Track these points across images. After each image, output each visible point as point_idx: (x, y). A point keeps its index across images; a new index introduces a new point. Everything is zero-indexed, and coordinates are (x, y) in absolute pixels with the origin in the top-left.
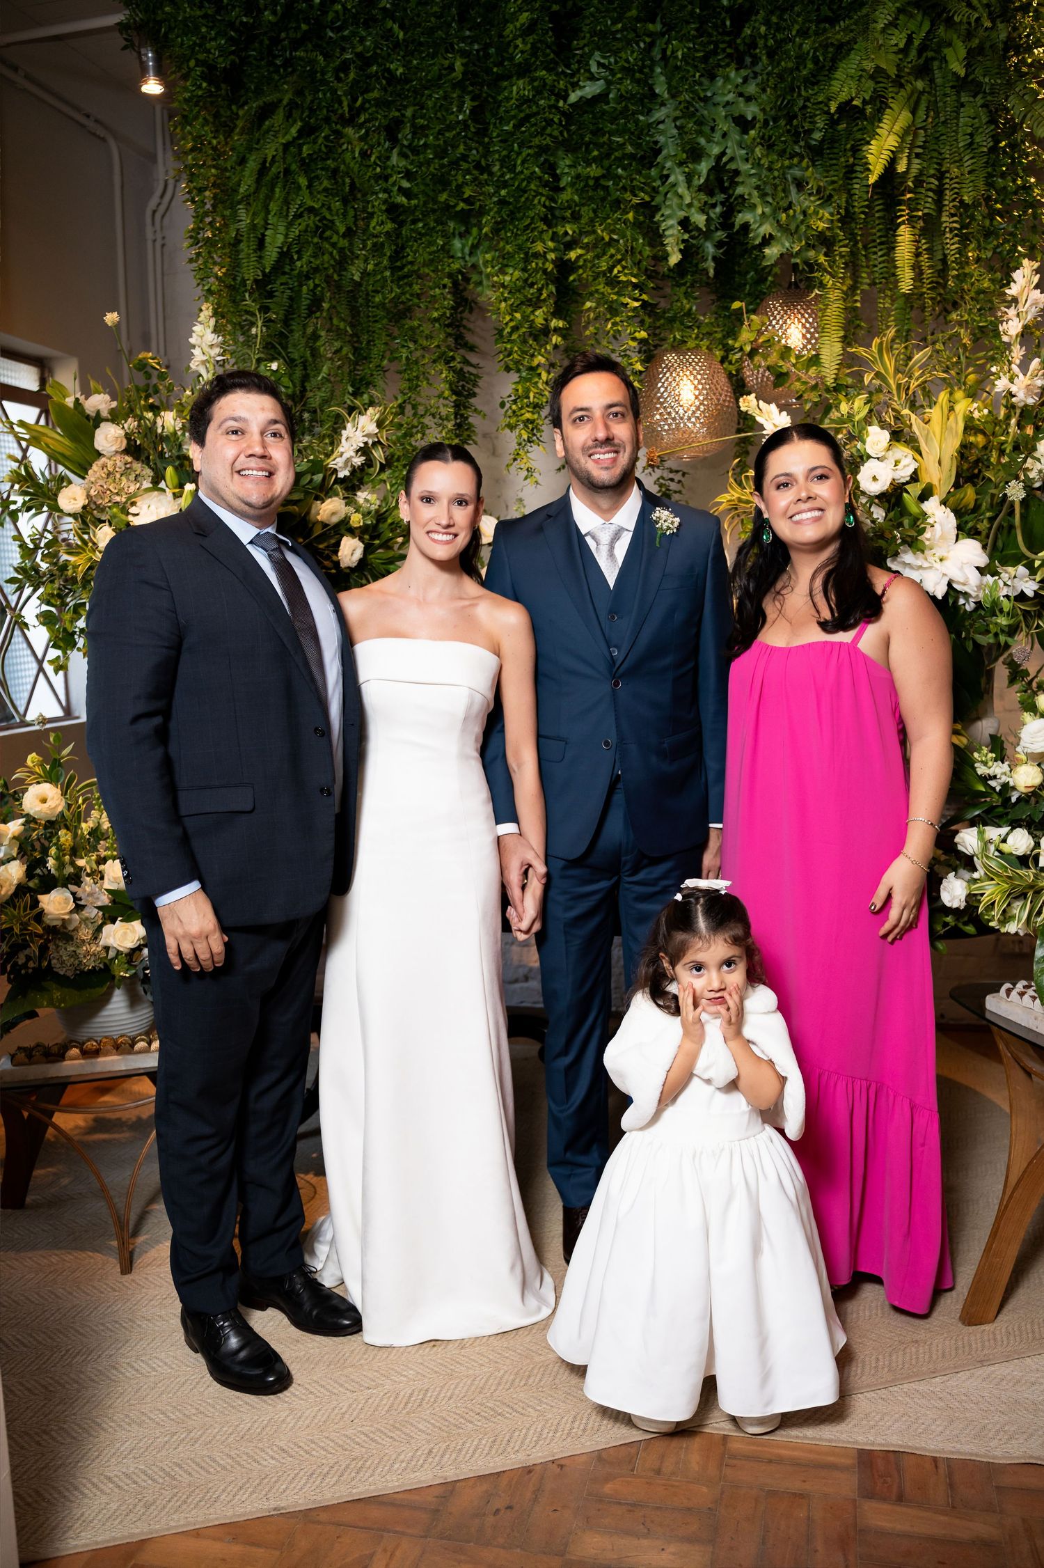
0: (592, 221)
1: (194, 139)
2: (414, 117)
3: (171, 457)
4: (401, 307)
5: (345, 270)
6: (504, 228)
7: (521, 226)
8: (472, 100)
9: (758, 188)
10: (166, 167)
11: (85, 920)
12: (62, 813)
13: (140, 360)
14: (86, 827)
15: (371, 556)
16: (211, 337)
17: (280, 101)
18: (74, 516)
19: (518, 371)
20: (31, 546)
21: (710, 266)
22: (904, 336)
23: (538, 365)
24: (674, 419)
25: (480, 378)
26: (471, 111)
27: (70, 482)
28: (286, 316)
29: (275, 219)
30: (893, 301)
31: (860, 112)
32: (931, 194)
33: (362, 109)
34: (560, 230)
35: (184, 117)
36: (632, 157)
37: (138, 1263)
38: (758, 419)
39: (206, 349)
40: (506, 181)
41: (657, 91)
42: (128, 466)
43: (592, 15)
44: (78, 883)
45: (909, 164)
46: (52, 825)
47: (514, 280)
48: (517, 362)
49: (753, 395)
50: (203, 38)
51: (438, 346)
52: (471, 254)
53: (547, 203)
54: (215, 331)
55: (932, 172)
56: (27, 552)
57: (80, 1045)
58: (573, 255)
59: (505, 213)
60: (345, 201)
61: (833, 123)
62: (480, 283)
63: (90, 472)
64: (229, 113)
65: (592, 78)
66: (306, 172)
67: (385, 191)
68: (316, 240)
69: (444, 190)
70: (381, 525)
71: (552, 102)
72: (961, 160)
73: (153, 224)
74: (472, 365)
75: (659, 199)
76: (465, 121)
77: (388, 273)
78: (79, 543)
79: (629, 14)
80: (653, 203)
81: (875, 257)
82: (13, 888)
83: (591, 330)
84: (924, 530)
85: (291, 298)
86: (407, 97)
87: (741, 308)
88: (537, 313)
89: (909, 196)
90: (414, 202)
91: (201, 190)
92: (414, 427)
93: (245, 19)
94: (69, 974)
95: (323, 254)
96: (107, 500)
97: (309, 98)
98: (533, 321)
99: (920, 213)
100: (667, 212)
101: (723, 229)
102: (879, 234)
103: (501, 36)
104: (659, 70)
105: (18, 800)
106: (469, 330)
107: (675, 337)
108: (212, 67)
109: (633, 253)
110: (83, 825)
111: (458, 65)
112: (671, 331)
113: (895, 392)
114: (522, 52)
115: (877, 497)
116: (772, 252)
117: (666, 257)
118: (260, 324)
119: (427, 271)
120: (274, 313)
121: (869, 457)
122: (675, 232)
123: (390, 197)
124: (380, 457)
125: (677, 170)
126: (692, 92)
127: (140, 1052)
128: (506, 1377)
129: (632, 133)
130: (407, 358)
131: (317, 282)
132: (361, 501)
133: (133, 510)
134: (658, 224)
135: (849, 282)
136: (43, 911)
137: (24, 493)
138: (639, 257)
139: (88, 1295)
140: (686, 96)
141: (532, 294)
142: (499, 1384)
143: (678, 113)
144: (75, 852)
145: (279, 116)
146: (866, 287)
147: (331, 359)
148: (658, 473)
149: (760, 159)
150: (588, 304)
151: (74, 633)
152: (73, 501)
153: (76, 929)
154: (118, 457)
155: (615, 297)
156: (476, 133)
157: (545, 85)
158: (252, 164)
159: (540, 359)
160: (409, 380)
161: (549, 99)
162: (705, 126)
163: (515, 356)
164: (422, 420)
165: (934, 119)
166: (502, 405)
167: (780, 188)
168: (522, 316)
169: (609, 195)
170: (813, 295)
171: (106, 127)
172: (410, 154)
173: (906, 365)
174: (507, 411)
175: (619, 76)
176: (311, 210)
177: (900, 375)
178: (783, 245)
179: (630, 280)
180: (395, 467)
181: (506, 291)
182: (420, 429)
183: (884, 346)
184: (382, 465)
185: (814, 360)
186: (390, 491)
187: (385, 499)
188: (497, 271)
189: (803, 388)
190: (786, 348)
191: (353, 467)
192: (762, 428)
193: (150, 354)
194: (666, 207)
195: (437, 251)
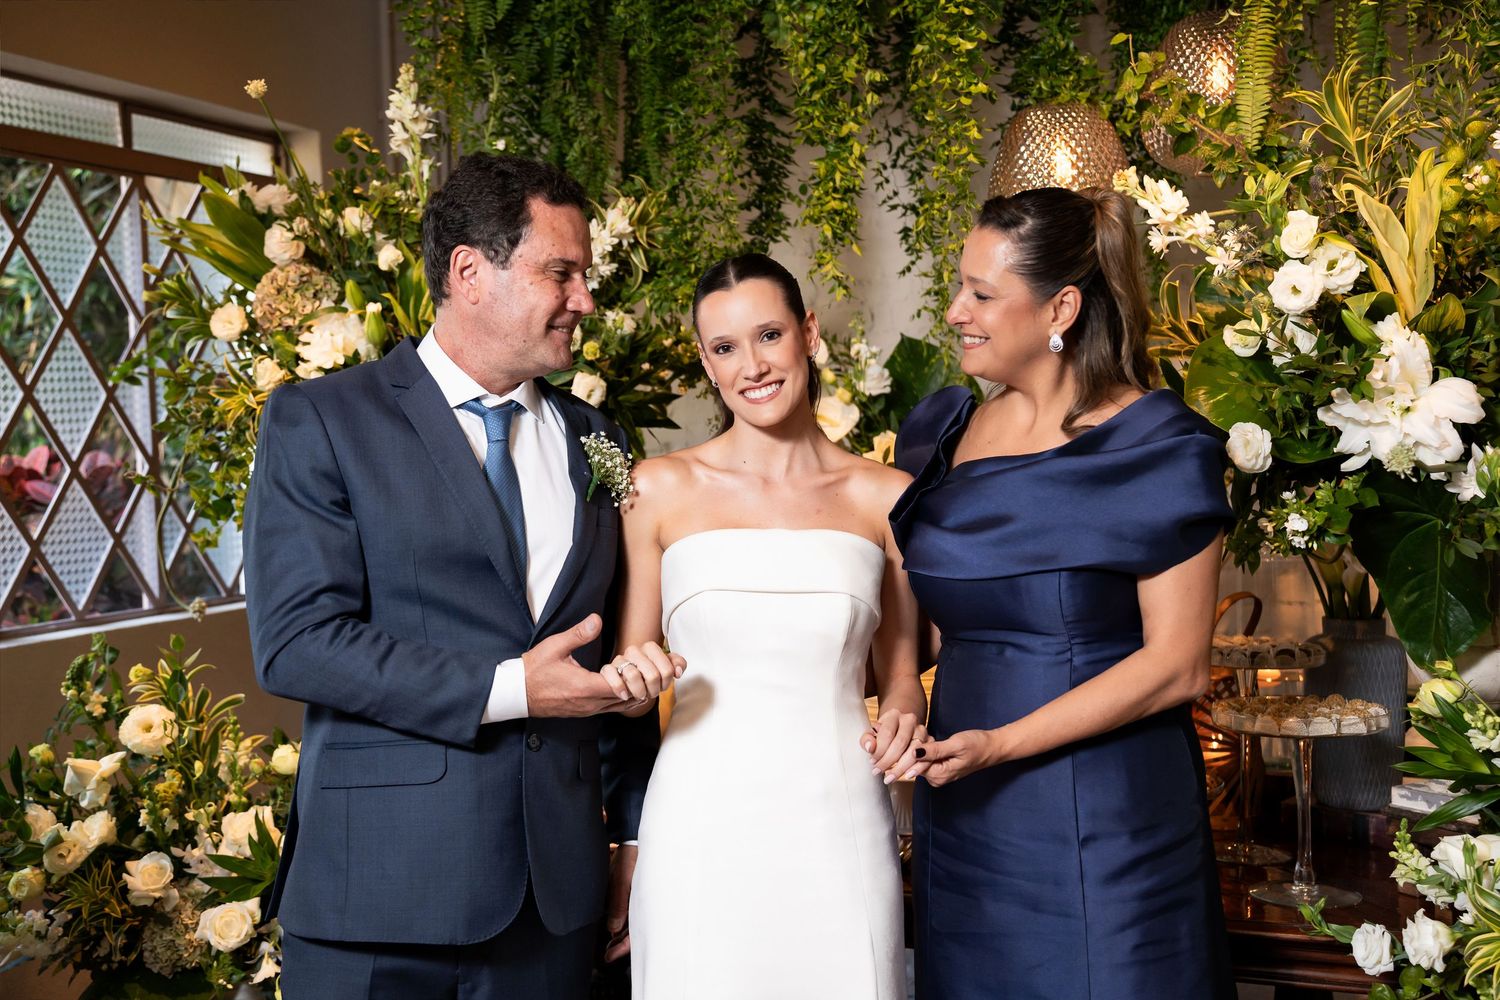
3: (361, 266)
5: (612, 14)
11: (192, 895)
12: (170, 747)
13: (344, 139)
15: (621, 398)
16: (415, 109)
19: (824, 143)
22: (1373, 68)
23: (850, 135)
25: (793, 151)
27: (227, 304)
28: (531, 77)
30: (1358, 16)
38: (1142, 203)
39: (409, 125)
42: (305, 279)
44: (186, 844)
46: (158, 762)
47: (817, 19)
48: (819, 132)
49: (1134, 168)
51: (717, 112)
54: (420, 100)
63: (259, 286)
70: (641, 355)
74: (784, 135)
77: (644, 17)
78: (234, 381)
83: (917, 84)
84: (1368, 366)
85: (539, 53)
87: (1128, 40)
88: (848, 63)
92: (684, 222)
94: (164, 972)
96: (275, 323)
98: (841, 74)
107: (1040, 89)
113: (1357, 158)
115: (1304, 316)
118: (496, 90)
119: (702, 11)
120: (514, 73)
121: (1287, 258)
124: (642, 263)
130: (676, 128)
131: (564, 30)
132: (609, 324)
133: (304, 337)
136: (128, 883)
141: (843, 37)
144: (184, 801)
147: (584, 132)
150: (919, 48)
152: (229, 326)
153: (177, 909)
154: (292, 269)
155: (944, 37)
159: (851, 126)
160: (679, 157)
163: (816, 123)
164: (695, 211)
166: (803, 190)
168: (828, 69)
170: (1225, 18)
173: (1375, 113)
174: (810, 199)
177: (1360, 129)
179: (963, 12)
180: (659, 276)
181: (807, 35)
182: (697, 224)
183: (1337, 87)
184: (644, 272)
185: (1233, 111)
186: (651, 308)
187: (646, 320)
188: (793, 8)
189: (1215, 153)
190: (1195, 97)
191: (602, 277)
192: (1146, 214)
193: (357, 131)
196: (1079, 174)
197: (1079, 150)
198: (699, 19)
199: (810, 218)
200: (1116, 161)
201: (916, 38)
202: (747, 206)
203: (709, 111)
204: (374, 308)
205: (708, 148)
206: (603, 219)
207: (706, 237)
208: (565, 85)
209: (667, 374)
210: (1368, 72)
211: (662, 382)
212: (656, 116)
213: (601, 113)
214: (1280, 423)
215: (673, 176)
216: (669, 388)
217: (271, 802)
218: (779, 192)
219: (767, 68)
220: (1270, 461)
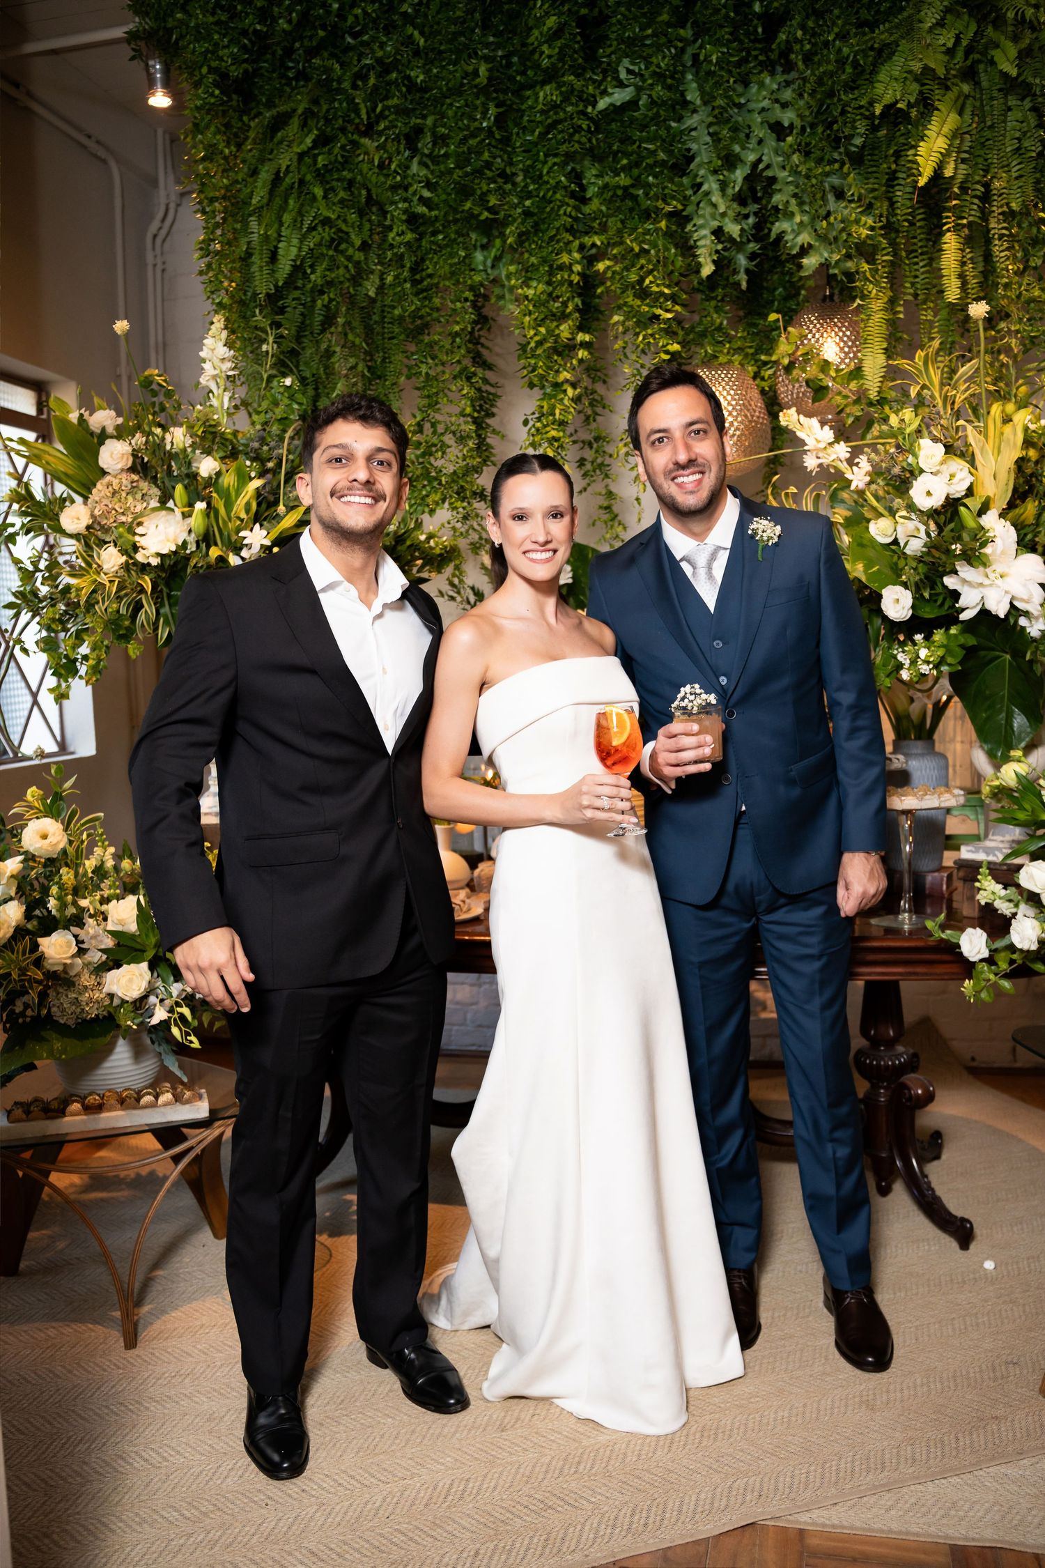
0: (619, 231)
1: (205, 149)
2: (435, 126)
3: (180, 475)
4: (419, 322)
5: (361, 284)
6: (528, 239)
7: (546, 238)
8: (497, 106)
9: (795, 195)
10: (168, 189)
11: (87, 965)
12: (64, 852)
13: (146, 377)
14: (90, 864)
16: (223, 351)
17: (294, 111)
18: (76, 536)
19: (543, 387)
20: (31, 568)
21: (743, 279)
22: (946, 348)
23: (567, 381)
25: (500, 397)
26: (496, 118)
27: (73, 502)
28: (298, 332)
29: (289, 231)
30: (938, 311)
31: (904, 115)
32: (976, 201)
33: (382, 116)
35: (196, 125)
36: (663, 164)
37: (143, 1336)
38: (799, 434)
39: (217, 363)
40: (530, 192)
41: (689, 98)
42: (134, 484)
43: (619, 22)
44: (81, 925)
45: (956, 169)
46: (53, 864)
47: (538, 293)
48: (542, 378)
49: (794, 409)
50: (216, 44)
51: (459, 362)
52: (493, 267)
53: (573, 214)
54: (229, 344)
55: (977, 178)
56: (27, 576)
57: (82, 1099)
58: (601, 266)
59: (530, 222)
60: (361, 214)
61: (874, 129)
62: (502, 297)
63: (94, 491)
64: (240, 124)
65: (621, 85)
66: (321, 183)
67: (405, 200)
68: (331, 253)
69: (467, 200)
71: (581, 107)
72: (1008, 165)
73: (154, 249)
74: (491, 384)
75: (690, 209)
76: (489, 127)
77: (408, 285)
78: (83, 565)
79: (660, 19)
80: (686, 212)
81: (918, 267)
82: (12, 930)
83: (618, 345)
84: (984, 545)
85: (302, 314)
86: (426, 107)
87: (778, 320)
88: (562, 328)
89: (954, 202)
90: (434, 213)
91: (212, 200)
92: (434, 445)
93: (258, 27)
94: (71, 1023)
95: (338, 267)
96: (112, 520)
97: (325, 107)
98: (558, 335)
99: (965, 221)
100: (700, 222)
101: (757, 241)
102: (920, 244)
103: (524, 45)
104: (690, 77)
105: (15, 836)
106: (488, 348)
107: (706, 352)
108: (224, 76)
109: (665, 263)
110: (87, 863)
111: (483, 70)
112: (702, 346)
113: (940, 406)
114: (549, 57)
115: (932, 512)
116: (810, 262)
117: (699, 265)
118: (271, 339)
119: (448, 283)
120: (286, 329)
121: (922, 471)
122: (708, 242)
123: (411, 207)
125: (711, 178)
126: (726, 97)
127: (146, 1107)
128: (554, 1463)
129: (664, 141)
130: (426, 374)
131: (332, 296)
133: (139, 530)
134: (691, 234)
136: (43, 953)
137: (24, 514)
138: (671, 267)
139: (89, 1372)
140: (720, 102)
141: (557, 308)
142: (547, 1472)
143: (711, 119)
144: (77, 891)
145: (295, 123)
146: (908, 298)
147: (346, 376)
149: (797, 166)
150: (616, 318)
151: (76, 660)
152: (76, 521)
153: (78, 975)
154: (124, 475)
155: (646, 310)
156: (500, 141)
157: (573, 90)
158: (265, 175)
159: (565, 375)
160: (428, 397)
161: (577, 106)
162: (742, 133)
163: (541, 371)
165: (978, 124)
166: (526, 423)
167: (819, 196)
168: (547, 331)
169: (639, 205)
170: (854, 306)
171: (107, 149)
172: (429, 163)
173: (951, 379)
174: (531, 429)
175: (650, 81)
176: (326, 222)
177: (946, 389)
178: (821, 255)
179: (662, 292)
181: (530, 305)
185: (857, 373)
189: (844, 402)
190: (826, 361)
192: (803, 443)
193: (156, 372)
194: (699, 216)
195: (459, 263)
198: (443, 290)
201: (614, 310)
204: (200, 506)
209: (419, 563)
214: (916, 587)
217: (142, 892)
220: (910, 612)
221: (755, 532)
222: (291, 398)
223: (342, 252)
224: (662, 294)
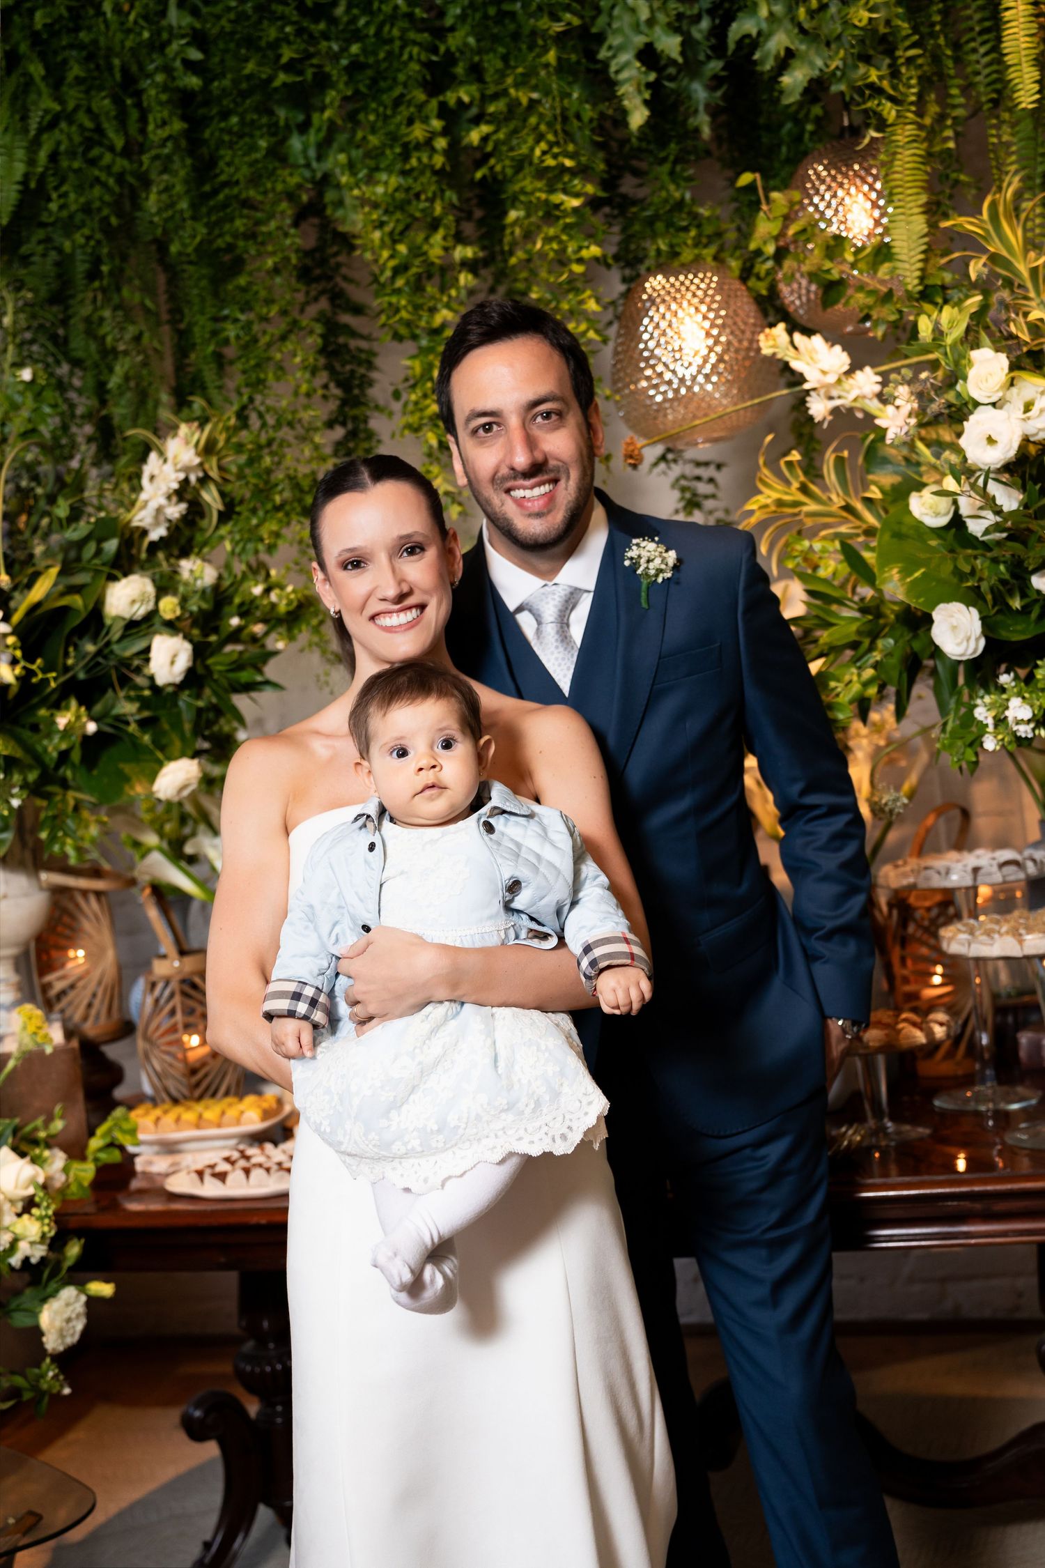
0: (500, 75)
4: (227, 258)
5: (142, 209)
6: (365, 109)
7: (389, 101)
15: (210, 661)
19: (415, 337)
21: (704, 124)
22: (1037, 185)
23: (445, 325)
24: (670, 383)
28: (53, 292)
30: (1012, 127)
34: (451, 97)
38: (796, 365)
40: (358, 30)
47: (390, 190)
48: (408, 324)
49: (781, 326)
51: (284, 313)
52: (319, 158)
53: (425, 57)
58: (474, 136)
60: (118, 101)
66: (43, 57)
67: (167, 69)
69: (250, 56)
70: (227, 609)
74: (363, 337)
75: (602, 21)
77: (184, 205)
80: (594, 30)
81: (974, 57)
83: (520, 256)
85: (58, 264)
87: (755, 181)
88: (432, 241)
90: (215, 83)
92: (260, 447)
95: (92, 186)
98: (425, 253)
101: (719, 57)
102: (978, 16)
106: (349, 281)
107: (659, 251)
109: (565, 119)
112: (654, 236)
113: (1029, 285)
115: (999, 471)
116: (794, 80)
117: (624, 113)
118: (10, 308)
119: (252, 193)
120: (30, 290)
121: (977, 404)
122: (634, 72)
123: (174, 79)
124: (214, 499)
130: (238, 337)
131: (86, 231)
132: (185, 575)
134: (606, 64)
135: (934, 109)
138: (576, 123)
141: (423, 211)
146: (960, 112)
147: (126, 353)
148: (676, 470)
150: (513, 215)
155: (543, 196)
159: (444, 315)
160: (244, 372)
163: (404, 314)
164: (271, 433)
166: (396, 396)
168: (410, 250)
169: (519, 26)
170: (866, 141)
174: (406, 405)
177: (1032, 254)
178: (812, 64)
179: (563, 165)
180: (239, 514)
181: (380, 211)
182: (275, 447)
183: (1001, 209)
184: (220, 513)
185: (884, 251)
186: (233, 552)
187: (228, 566)
188: (361, 180)
189: (870, 301)
190: (838, 239)
191: (170, 521)
192: (800, 380)
194: (616, 32)
195: (266, 157)
196: (717, 342)
197: (711, 315)
198: (247, 204)
199: (409, 426)
200: (755, 325)
201: (509, 203)
202: (330, 424)
203: (274, 311)
205: (278, 356)
206: (161, 453)
207: (288, 461)
208: (94, 300)
209: (258, 629)
210: (1031, 189)
211: (254, 639)
212: (210, 326)
213: (144, 328)
214: (989, 597)
215: (240, 394)
216: (263, 646)
218: (364, 404)
219: (333, 261)
220: (982, 642)
221: (635, 564)
222: (38, 396)
223: (93, 162)
224: (562, 169)
